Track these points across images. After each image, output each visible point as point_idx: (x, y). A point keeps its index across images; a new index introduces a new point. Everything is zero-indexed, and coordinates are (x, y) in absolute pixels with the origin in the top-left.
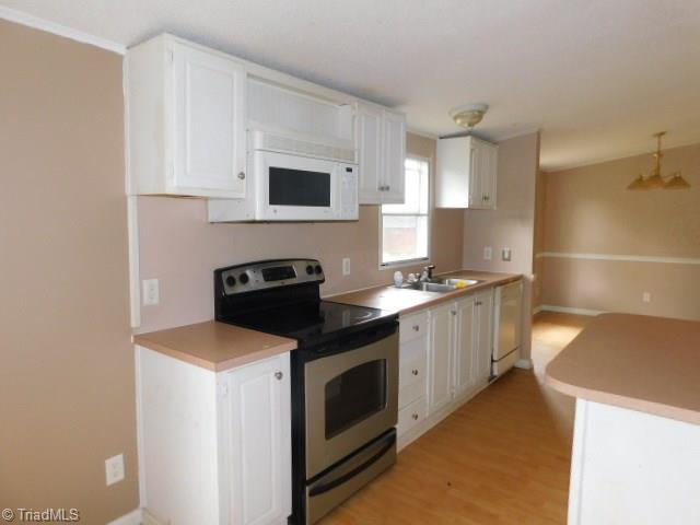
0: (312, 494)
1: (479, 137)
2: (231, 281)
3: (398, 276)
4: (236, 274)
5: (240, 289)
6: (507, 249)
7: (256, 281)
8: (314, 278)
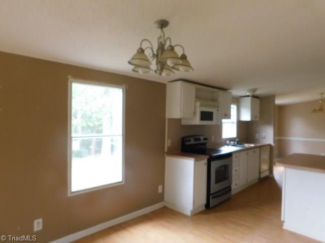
0: (212, 198)
1: (254, 97)
2: (187, 141)
3: (228, 142)
4: (187, 139)
5: (188, 143)
6: (264, 135)
7: (192, 142)
8: (205, 141)
